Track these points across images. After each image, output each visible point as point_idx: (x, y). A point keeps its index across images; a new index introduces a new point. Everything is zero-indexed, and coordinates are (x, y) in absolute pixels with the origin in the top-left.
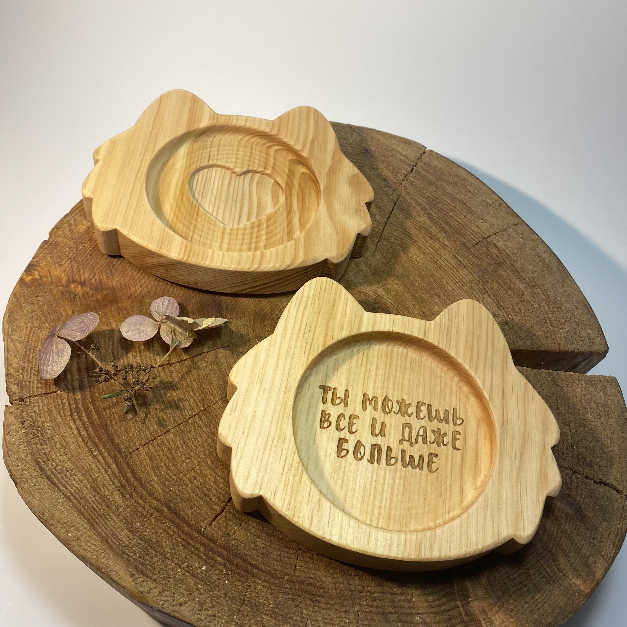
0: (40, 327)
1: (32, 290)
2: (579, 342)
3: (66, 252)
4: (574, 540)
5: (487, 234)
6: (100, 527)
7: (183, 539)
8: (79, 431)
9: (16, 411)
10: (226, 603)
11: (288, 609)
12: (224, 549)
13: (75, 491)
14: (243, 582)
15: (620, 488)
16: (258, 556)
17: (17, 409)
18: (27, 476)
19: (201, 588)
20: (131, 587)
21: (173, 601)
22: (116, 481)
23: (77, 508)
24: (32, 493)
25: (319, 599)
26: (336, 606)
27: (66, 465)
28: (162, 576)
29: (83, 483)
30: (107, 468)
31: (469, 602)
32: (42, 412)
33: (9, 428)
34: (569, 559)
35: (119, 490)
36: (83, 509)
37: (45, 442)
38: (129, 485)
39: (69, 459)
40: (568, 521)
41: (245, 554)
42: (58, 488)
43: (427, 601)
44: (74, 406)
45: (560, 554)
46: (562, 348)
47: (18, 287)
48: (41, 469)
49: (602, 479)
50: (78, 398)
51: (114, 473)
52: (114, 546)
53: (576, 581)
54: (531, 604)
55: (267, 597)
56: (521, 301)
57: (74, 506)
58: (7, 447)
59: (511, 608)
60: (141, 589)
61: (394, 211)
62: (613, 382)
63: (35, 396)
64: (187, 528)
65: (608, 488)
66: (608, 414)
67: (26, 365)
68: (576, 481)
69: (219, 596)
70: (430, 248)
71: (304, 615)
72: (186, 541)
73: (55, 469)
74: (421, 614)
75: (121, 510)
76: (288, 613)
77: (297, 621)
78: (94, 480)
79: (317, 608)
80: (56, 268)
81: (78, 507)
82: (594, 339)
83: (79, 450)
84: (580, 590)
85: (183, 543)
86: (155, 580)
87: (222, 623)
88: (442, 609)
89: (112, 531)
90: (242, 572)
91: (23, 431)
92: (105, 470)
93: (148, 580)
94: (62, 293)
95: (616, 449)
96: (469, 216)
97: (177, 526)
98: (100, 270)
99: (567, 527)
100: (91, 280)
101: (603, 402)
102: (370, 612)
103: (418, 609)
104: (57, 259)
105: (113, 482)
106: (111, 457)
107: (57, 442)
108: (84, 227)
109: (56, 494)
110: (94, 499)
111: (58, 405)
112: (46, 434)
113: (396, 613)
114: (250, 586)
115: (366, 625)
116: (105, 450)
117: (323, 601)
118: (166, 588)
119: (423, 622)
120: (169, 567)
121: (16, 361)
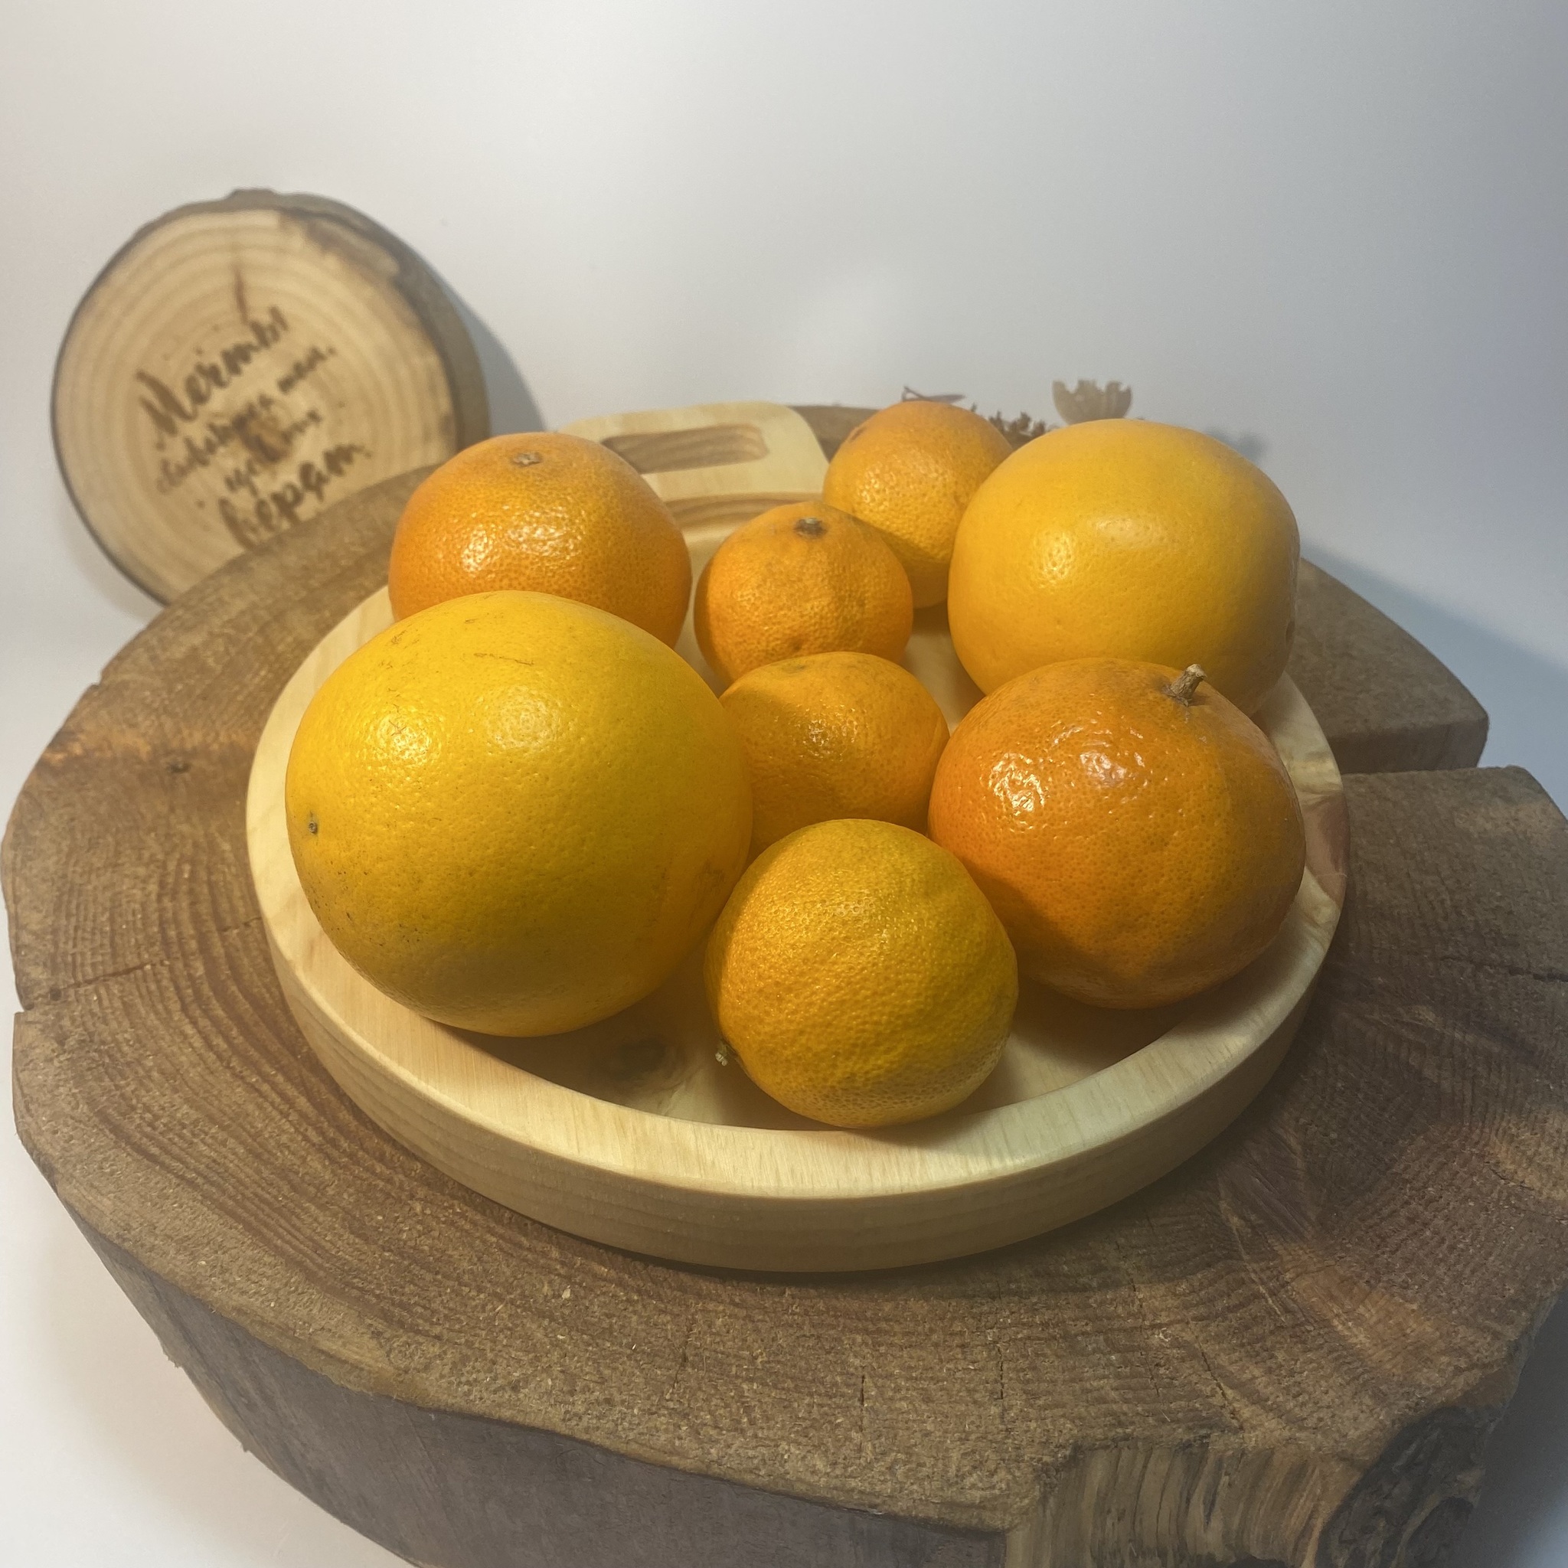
2: (1412, 712)
4: (1522, 1105)
6: (280, 1237)
7: (501, 1237)
8: (206, 1039)
10: (639, 1366)
11: (807, 1360)
13: (207, 1166)
14: (676, 1315)
19: (564, 1342)
20: (377, 1362)
21: (495, 1379)
22: (312, 1134)
23: (214, 1201)
25: (883, 1325)
26: (935, 1337)
28: (457, 1327)
29: (225, 1146)
30: (284, 1107)
31: (1287, 1283)
32: (110, 1011)
33: (28, 1057)
35: (320, 1150)
36: (230, 1203)
38: (346, 1138)
39: (187, 1100)
42: (162, 1165)
43: (1175, 1294)
46: (1373, 728)
47: (36, 779)
48: (116, 1130)
51: (303, 1115)
52: (322, 1274)
55: (745, 1340)
57: (206, 1196)
58: (24, 1095)
59: (1400, 1280)
60: (402, 1364)
69: (615, 1352)
71: (852, 1370)
73: (150, 1125)
74: (1168, 1325)
75: (331, 1193)
76: (808, 1370)
77: (835, 1384)
78: (255, 1136)
79: (883, 1349)
82: (1446, 700)
86: (438, 1338)
87: (633, 1415)
88: (1219, 1306)
89: (311, 1239)
90: (669, 1292)
92: (281, 1113)
93: (421, 1339)
100: (208, 746)
102: (1029, 1338)
103: (1156, 1315)
104: (123, 715)
105: (302, 1134)
106: (292, 1084)
110: (257, 1177)
111: (149, 992)
112: (124, 1055)
113: (1099, 1332)
114: (695, 1321)
115: (1024, 1370)
116: (277, 1069)
117: (897, 1328)
118: (470, 1353)
119: (1177, 1343)
120: (474, 1303)
121: (36, 917)
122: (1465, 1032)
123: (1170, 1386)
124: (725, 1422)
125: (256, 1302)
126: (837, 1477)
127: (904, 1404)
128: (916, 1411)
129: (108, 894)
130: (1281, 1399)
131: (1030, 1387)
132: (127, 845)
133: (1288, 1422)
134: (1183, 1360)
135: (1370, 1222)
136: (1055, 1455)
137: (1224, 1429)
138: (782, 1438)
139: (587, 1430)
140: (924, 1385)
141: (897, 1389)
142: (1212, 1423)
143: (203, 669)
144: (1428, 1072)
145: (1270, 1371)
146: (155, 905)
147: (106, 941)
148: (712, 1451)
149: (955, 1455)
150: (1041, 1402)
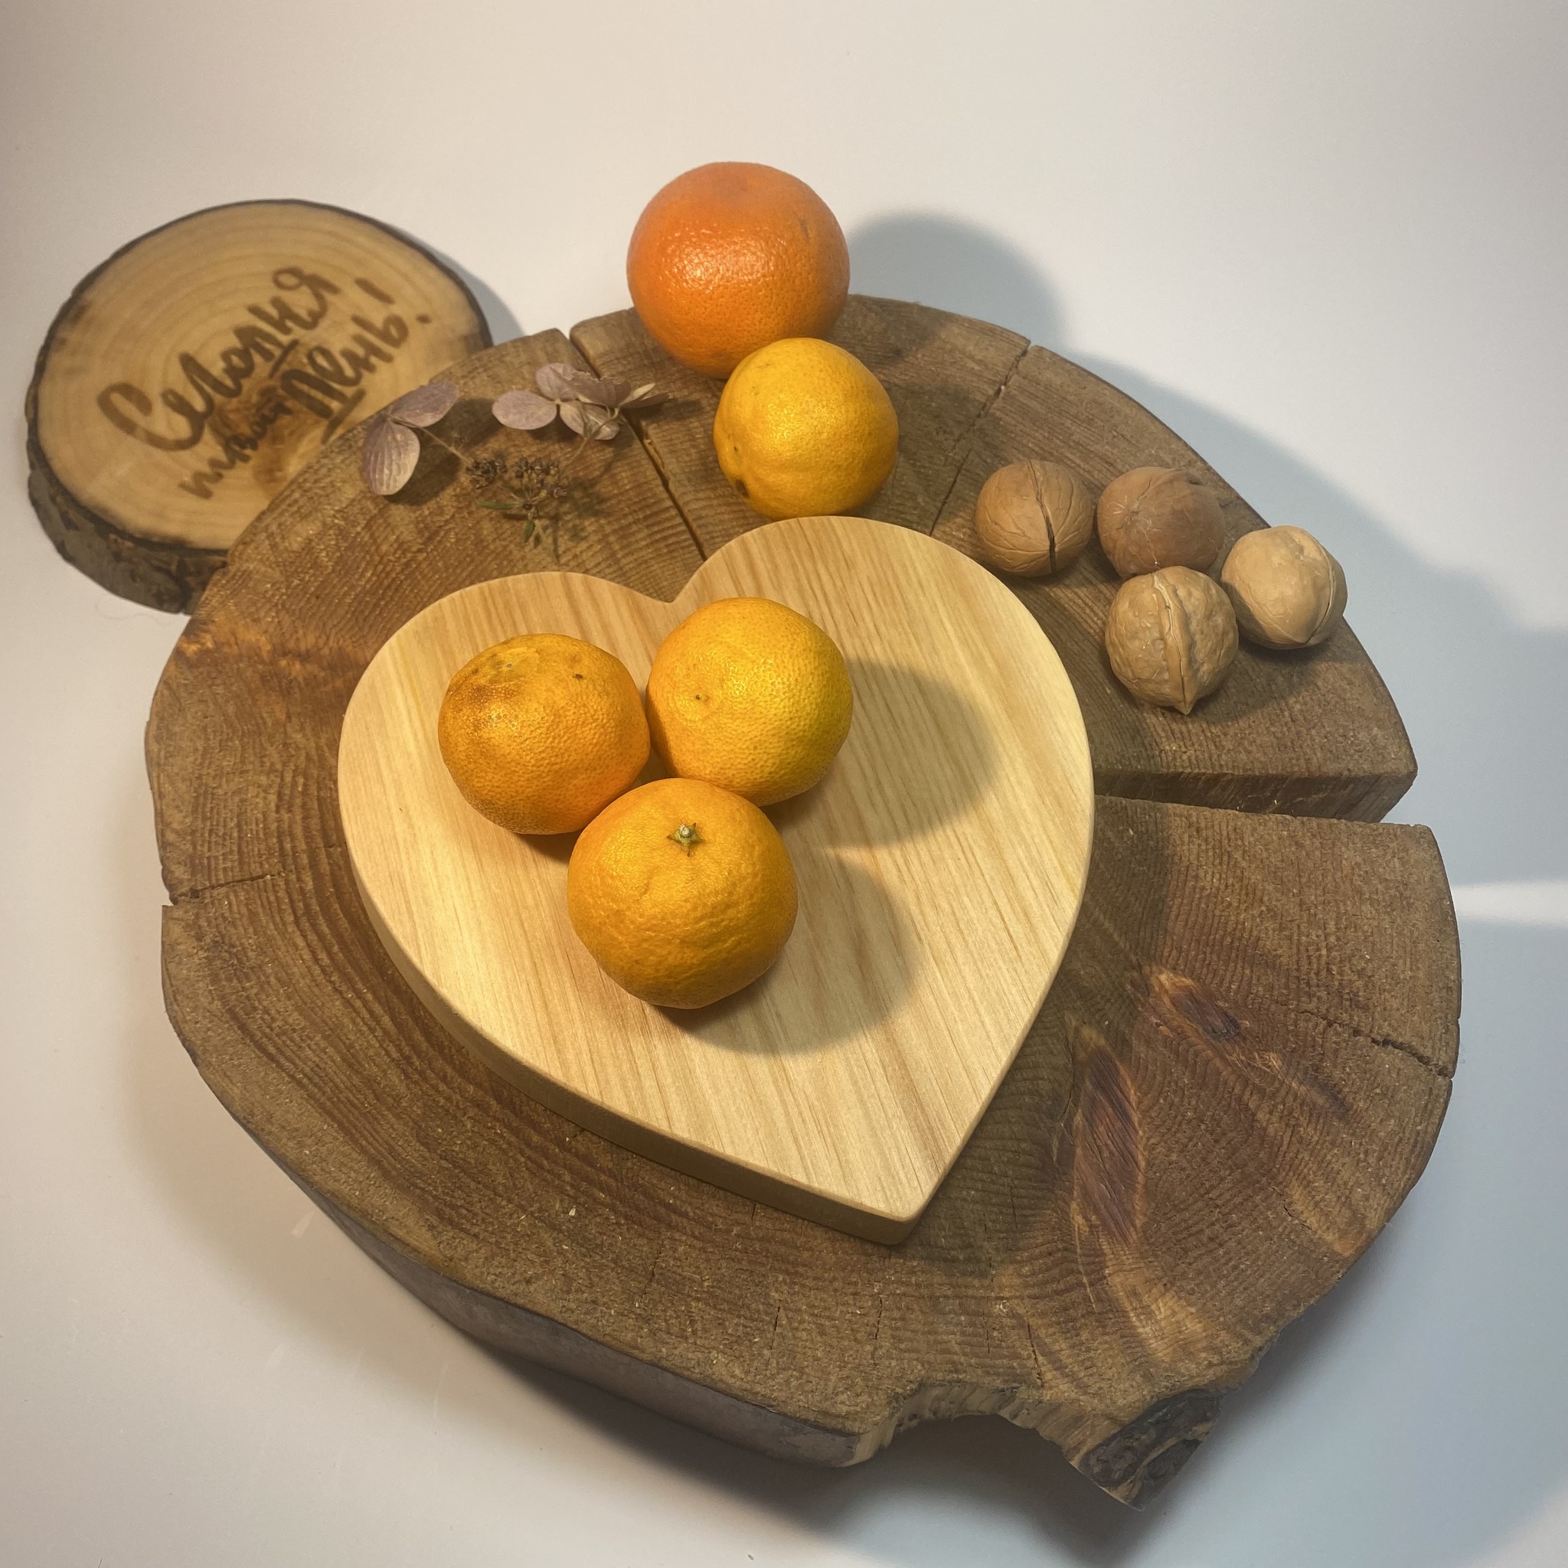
0: (222, 747)
1: (201, 673)
2: (1352, 756)
3: (266, 592)
4: (1326, 1156)
6: (364, 1137)
7: (529, 1158)
8: (313, 953)
9: (184, 916)
10: (618, 1278)
11: (741, 1289)
12: (610, 1177)
13: (312, 1069)
14: (650, 1240)
15: (1428, 1052)
16: (680, 1190)
17: (186, 912)
18: (215, 1041)
19: (567, 1251)
20: (431, 1249)
21: (514, 1274)
22: (392, 1049)
23: (317, 1101)
24: (229, 1074)
25: (801, 1270)
26: (836, 1284)
27: (290, 1020)
28: (490, 1229)
29: (326, 1053)
30: (373, 1024)
31: (1105, 1277)
32: (237, 916)
33: (173, 950)
34: (1313, 1193)
35: (398, 1065)
36: (329, 1104)
37: (246, 975)
38: (419, 1057)
39: (297, 1008)
40: (1314, 1120)
41: (653, 1185)
42: (279, 1065)
43: (1020, 1275)
44: (301, 905)
45: (1295, 1183)
46: (1313, 769)
47: (173, 667)
48: (243, 1027)
49: (1388, 1035)
50: (308, 889)
51: (386, 1032)
52: (394, 1173)
53: (1325, 1236)
54: (1232, 1278)
55: (698, 1267)
57: (311, 1096)
58: (172, 985)
59: (1189, 1288)
60: (448, 1253)
61: (957, 486)
62: (1424, 837)
63: (222, 886)
64: (536, 1138)
65: (1400, 1053)
66: (1408, 903)
67: (199, 822)
68: (1334, 1039)
69: (603, 1265)
71: (772, 1302)
72: (534, 1162)
73: (269, 1027)
74: (1007, 1299)
75: (404, 1104)
76: (740, 1297)
77: (758, 1311)
78: (348, 1047)
79: (797, 1288)
80: (246, 626)
82: (1385, 747)
83: (316, 990)
84: (1334, 1253)
85: (529, 1163)
86: (476, 1236)
87: (611, 1315)
88: (1049, 1288)
89: (387, 1143)
90: (647, 1220)
91: (202, 954)
92: (370, 1029)
93: (462, 1235)
94: (264, 679)
95: (1421, 975)
97: (516, 1132)
98: (338, 628)
99: (1311, 1130)
100: (319, 650)
101: (1399, 878)
102: (904, 1294)
103: (1001, 1288)
104: (247, 608)
105: (386, 1050)
106: (380, 1003)
107: (270, 975)
108: (299, 539)
109: (275, 1075)
110: (349, 1084)
111: (269, 903)
112: (248, 960)
113: (957, 1297)
114: (663, 1246)
115: (895, 1319)
116: (367, 988)
117: (810, 1273)
118: (498, 1251)
119: (1013, 1315)
120: (504, 1211)
121: (179, 816)
122: (1301, 1083)
123: (999, 1346)
124: (675, 1330)
125: (345, 1189)
126: (748, 1382)
127: (804, 1335)
128: (812, 1341)
129: (237, 799)
130: (1076, 1369)
131: (897, 1333)
132: (250, 751)
133: (1078, 1386)
134: (1013, 1328)
135: (1180, 1236)
136: (904, 1387)
137: (1031, 1385)
138: (713, 1348)
139: (576, 1322)
140: (823, 1321)
141: (804, 1322)
142: (1022, 1379)
143: (316, 565)
144: (1260, 1116)
145: (1073, 1347)
146: (274, 815)
147: (235, 848)
148: (664, 1350)
149: (833, 1378)
150: (903, 1346)
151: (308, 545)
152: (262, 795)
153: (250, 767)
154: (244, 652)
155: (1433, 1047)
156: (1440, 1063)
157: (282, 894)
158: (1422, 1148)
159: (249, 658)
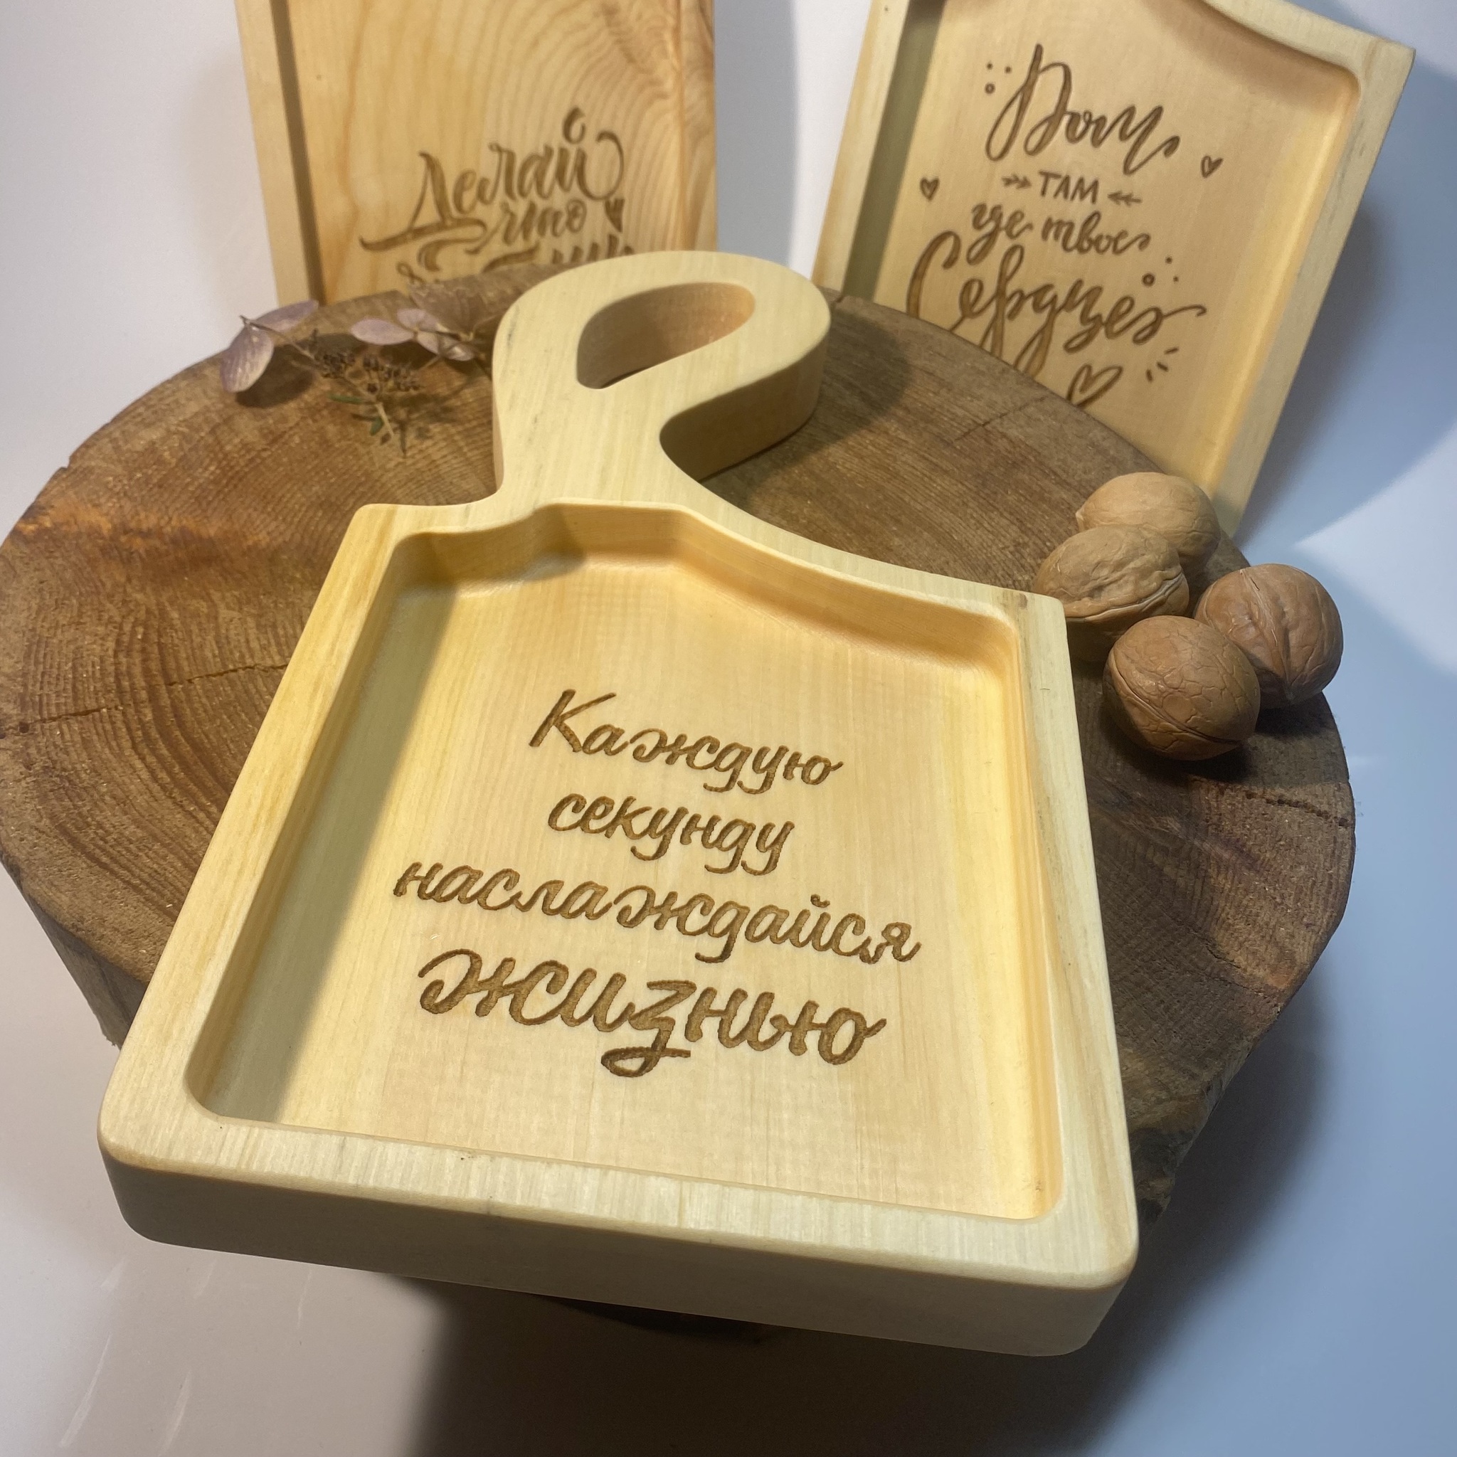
0: (58, 605)
1: (38, 548)
5: (983, 417)
9: (14, 746)
15: (1325, 808)
17: (15, 742)
18: (42, 854)
24: (56, 883)
27: (127, 833)
34: (1236, 934)
37: (79, 796)
40: (1223, 869)
44: (140, 733)
45: (1215, 928)
49: (1282, 795)
50: (147, 719)
53: (1256, 972)
54: (1166, 1019)
56: (1068, 519)
63: (54, 719)
65: (1298, 810)
67: (32, 668)
68: (1229, 802)
70: (870, 447)
81: (157, 902)
83: (154, 804)
84: (1269, 987)
91: (28, 780)
94: (103, 550)
96: (943, 392)
98: (181, 511)
99: (1220, 878)
107: (103, 795)
108: (143, 442)
109: (109, 882)
151: (152, 448)
152: (100, 642)
153: (88, 619)
154: (83, 530)
155: (1329, 804)
156: (1339, 816)
157: (119, 724)
158: (1337, 889)
159: (89, 535)
